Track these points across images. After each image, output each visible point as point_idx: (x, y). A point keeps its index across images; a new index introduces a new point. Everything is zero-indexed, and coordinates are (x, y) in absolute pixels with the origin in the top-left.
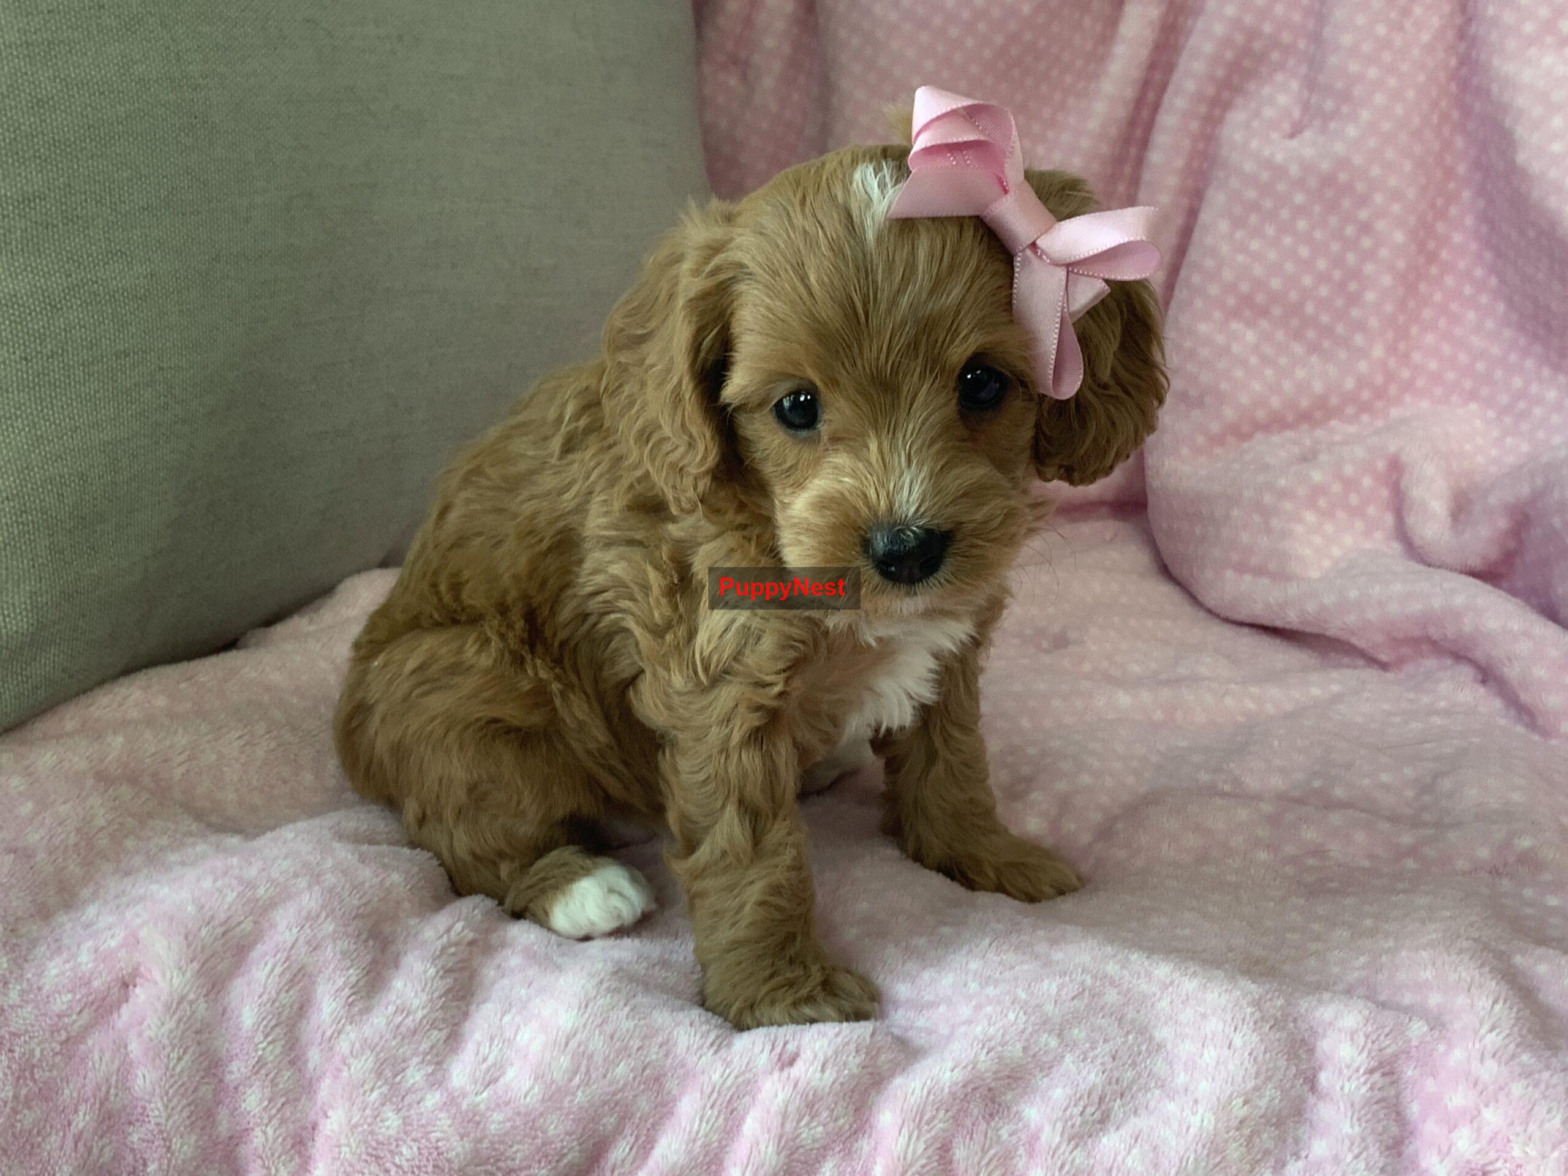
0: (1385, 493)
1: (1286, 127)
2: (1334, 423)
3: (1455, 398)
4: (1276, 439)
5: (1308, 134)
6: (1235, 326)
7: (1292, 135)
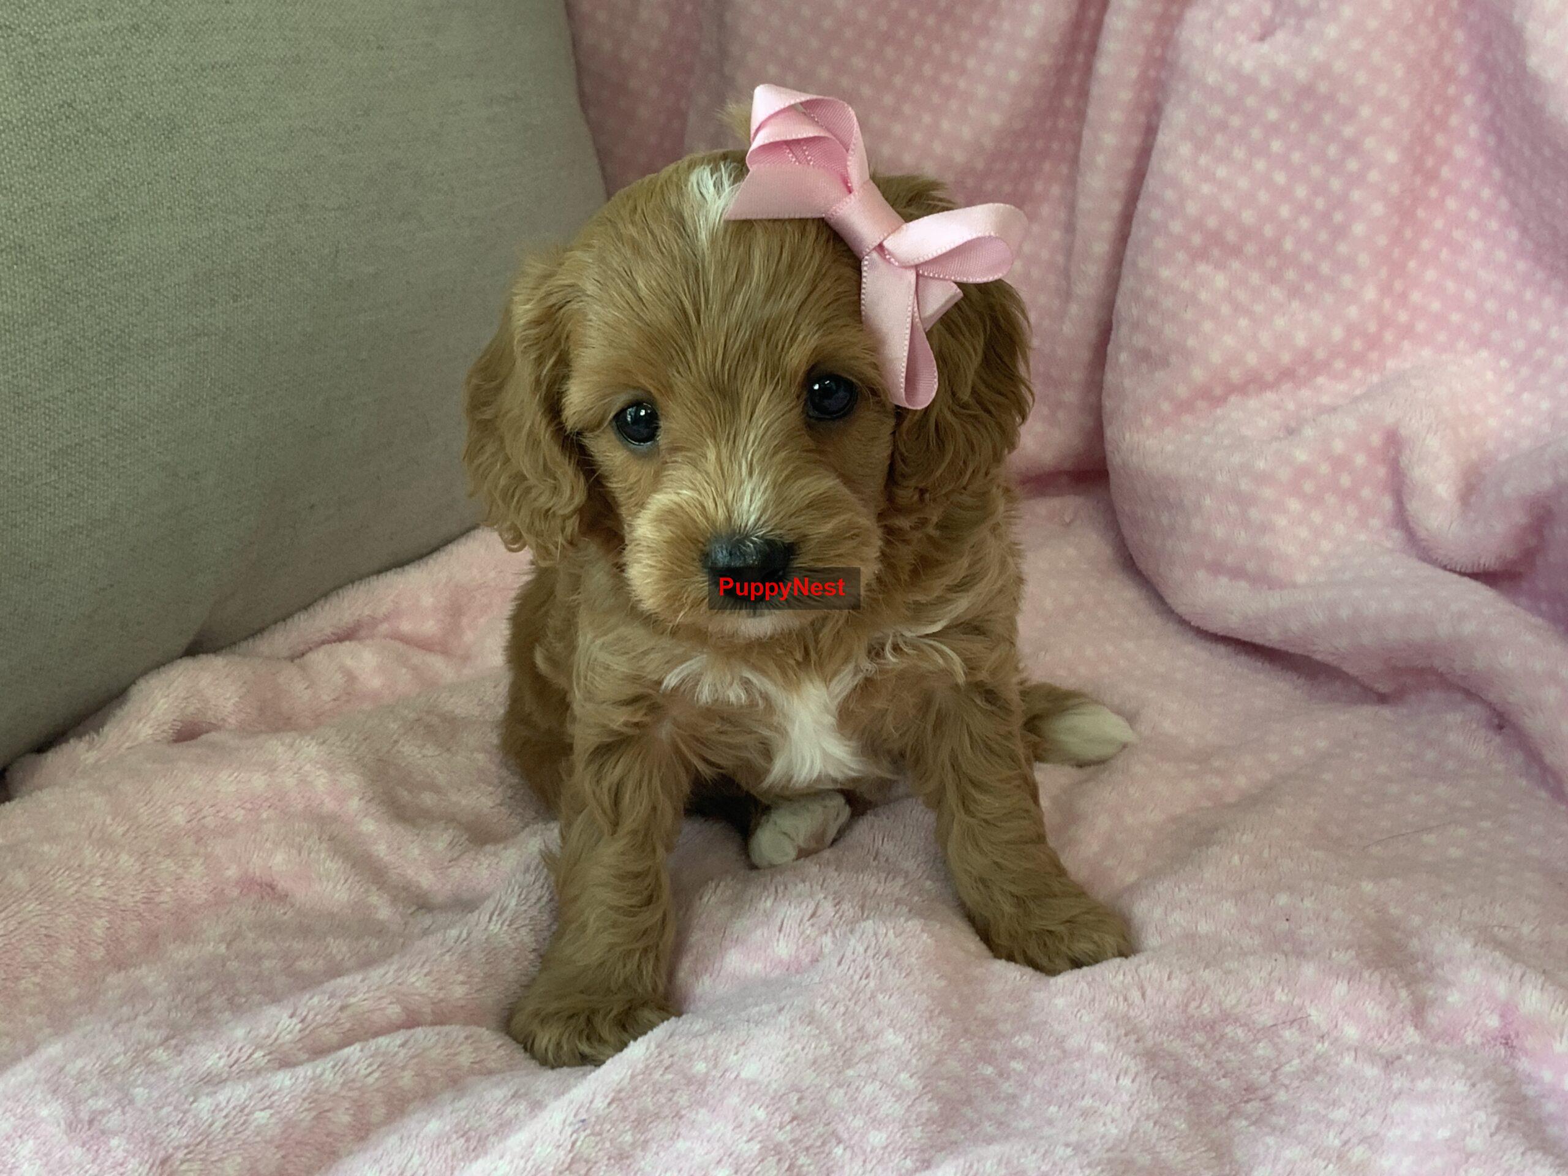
0: (1382, 471)
1: (1256, 27)
2: (1321, 380)
3: (1461, 345)
4: (1253, 403)
5: (1281, 36)
6: (1203, 268)
7: (1262, 38)
